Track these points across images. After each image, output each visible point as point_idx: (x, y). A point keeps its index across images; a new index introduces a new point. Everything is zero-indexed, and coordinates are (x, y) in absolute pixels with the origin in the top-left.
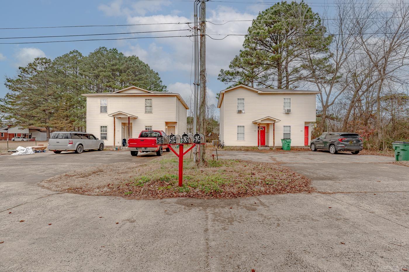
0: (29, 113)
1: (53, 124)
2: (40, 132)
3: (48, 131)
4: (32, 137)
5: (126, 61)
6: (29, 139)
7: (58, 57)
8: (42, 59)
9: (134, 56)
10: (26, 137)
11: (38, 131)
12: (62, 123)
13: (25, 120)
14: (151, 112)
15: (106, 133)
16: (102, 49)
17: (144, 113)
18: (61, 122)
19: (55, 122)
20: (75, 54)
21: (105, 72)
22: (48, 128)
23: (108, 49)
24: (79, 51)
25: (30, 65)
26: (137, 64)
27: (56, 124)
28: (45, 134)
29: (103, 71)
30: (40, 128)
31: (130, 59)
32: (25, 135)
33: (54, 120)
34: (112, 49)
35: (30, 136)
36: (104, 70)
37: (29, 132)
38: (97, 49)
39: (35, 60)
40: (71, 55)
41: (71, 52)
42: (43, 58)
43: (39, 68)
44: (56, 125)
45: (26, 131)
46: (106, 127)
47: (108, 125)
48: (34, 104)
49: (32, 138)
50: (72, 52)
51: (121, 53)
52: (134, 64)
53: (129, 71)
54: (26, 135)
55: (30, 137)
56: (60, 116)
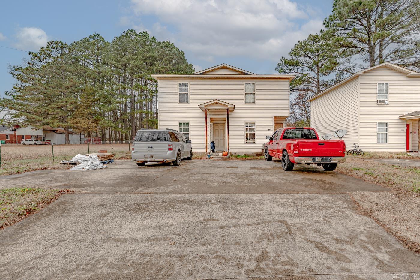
0: (43, 109)
1: (73, 123)
2: (56, 134)
3: (67, 132)
4: (46, 139)
5: (162, 47)
6: (43, 142)
7: (75, 42)
8: (57, 43)
9: (169, 42)
10: (39, 140)
11: (53, 132)
12: (84, 123)
13: (39, 118)
14: (254, 102)
15: (188, 134)
16: (130, 32)
17: (243, 104)
18: (84, 121)
19: (77, 121)
20: (96, 38)
21: (136, 59)
22: (66, 128)
23: (138, 33)
24: (101, 35)
25: (43, 49)
26: (174, 51)
27: (77, 123)
28: (63, 136)
29: (133, 59)
30: (56, 129)
31: (166, 45)
32: (37, 137)
33: (75, 119)
34: (142, 32)
35: (44, 138)
36: (135, 57)
37: (43, 133)
38: (125, 32)
39: (48, 44)
40: (91, 40)
41: (91, 35)
42: (58, 41)
43: (54, 54)
44: (77, 125)
45: (40, 133)
46: (188, 124)
47: (191, 121)
48: (49, 99)
49: (46, 141)
50: (93, 35)
51: (154, 37)
52: (170, 50)
53: (166, 59)
54: (39, 137)
55: (44, 140)
56: (82, 113)
